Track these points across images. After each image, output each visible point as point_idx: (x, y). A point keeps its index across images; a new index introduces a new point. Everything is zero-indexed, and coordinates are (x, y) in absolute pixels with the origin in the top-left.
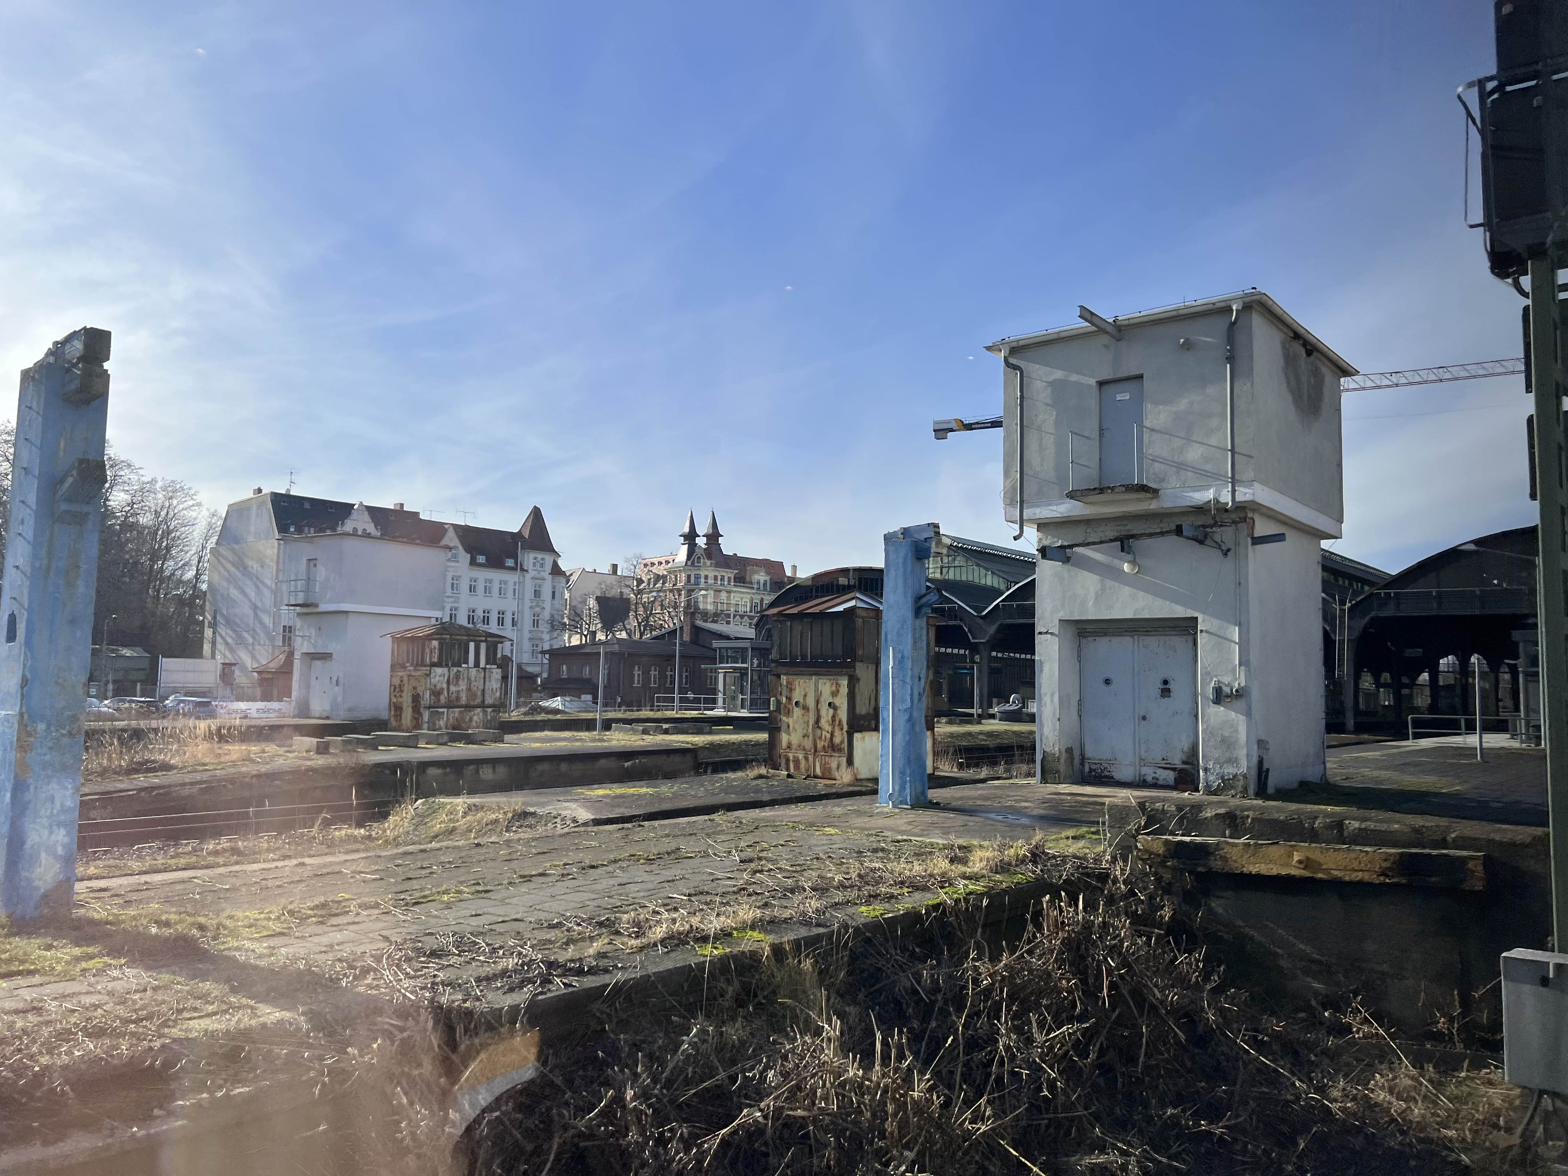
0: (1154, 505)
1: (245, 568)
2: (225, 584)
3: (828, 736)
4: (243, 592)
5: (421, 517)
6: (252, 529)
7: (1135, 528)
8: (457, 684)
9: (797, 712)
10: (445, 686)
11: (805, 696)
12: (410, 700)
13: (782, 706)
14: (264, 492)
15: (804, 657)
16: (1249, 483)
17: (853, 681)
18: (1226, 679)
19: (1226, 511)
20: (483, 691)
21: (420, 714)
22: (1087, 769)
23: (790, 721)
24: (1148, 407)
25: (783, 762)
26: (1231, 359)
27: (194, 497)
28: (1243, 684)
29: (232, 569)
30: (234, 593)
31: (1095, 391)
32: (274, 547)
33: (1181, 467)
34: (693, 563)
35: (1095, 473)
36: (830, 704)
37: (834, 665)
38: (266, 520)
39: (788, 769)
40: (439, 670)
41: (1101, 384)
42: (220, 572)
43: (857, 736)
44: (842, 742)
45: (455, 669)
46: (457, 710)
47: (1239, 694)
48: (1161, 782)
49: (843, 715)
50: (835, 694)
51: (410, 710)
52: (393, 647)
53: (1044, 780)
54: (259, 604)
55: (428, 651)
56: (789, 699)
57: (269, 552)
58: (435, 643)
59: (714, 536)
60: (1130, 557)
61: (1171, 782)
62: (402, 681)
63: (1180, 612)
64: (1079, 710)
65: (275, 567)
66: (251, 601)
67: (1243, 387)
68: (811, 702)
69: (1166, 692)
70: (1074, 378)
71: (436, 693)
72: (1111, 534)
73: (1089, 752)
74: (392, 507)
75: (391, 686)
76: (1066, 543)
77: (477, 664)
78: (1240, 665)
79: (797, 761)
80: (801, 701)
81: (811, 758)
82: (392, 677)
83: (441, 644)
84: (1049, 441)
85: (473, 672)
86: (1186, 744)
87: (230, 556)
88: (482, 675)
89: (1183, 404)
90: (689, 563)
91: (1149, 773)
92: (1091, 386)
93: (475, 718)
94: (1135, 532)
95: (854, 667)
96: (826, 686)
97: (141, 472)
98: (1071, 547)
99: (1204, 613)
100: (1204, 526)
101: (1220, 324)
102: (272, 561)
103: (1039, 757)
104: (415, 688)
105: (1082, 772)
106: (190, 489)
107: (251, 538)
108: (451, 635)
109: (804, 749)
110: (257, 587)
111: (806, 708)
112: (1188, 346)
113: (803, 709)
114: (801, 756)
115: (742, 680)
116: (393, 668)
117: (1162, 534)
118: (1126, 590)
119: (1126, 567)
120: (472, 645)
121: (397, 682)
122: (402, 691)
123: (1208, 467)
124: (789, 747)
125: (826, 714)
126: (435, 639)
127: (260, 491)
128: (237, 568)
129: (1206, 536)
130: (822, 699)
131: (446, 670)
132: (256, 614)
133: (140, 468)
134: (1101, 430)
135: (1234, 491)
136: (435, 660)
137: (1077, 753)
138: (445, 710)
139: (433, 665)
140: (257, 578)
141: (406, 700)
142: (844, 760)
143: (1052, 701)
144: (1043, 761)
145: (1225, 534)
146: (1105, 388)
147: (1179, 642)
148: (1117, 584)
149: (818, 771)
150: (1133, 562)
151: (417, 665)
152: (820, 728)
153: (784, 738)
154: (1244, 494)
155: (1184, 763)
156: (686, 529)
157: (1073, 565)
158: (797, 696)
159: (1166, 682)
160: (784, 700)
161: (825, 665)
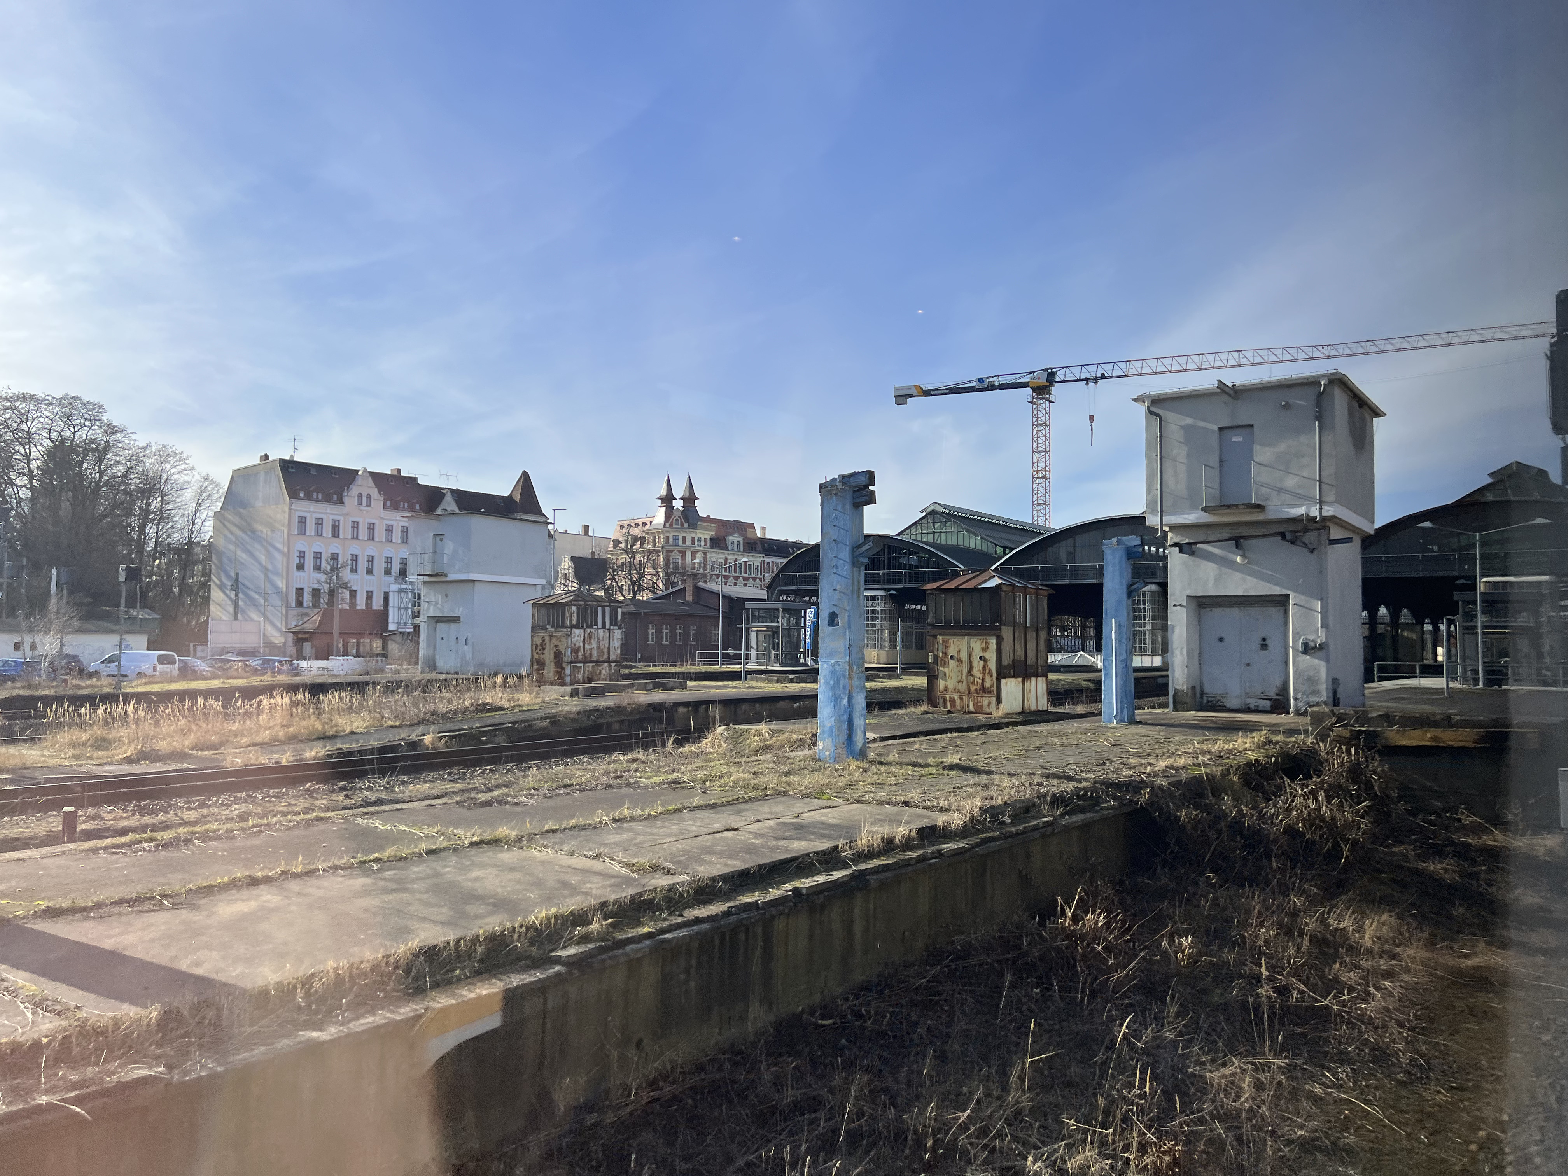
0: (1260, 517)
1: (254, 532)
2: (231, 547)
3: (980, 681)
4: (252, 555)
5: (420, 482)
6: (260, 495)
7: (1244, 532)
8: (590, 643)
9: (952, 663)
10: (582, 644)
11: (959, 651)
12: (552, 656)
13: (939, 659)
14: (270, 459)
15: (957, 622)
16: (1330, 503)
17: (1000, 640)
18: (1311, 637)
19: (1316, 522)
20: (609, 648)
21: (563, 669)
22: (1205, 701)
23: (947, 670)
24: (1257, 448)
25: (941, 701)
26: (1319, 418)
27: (187, 462)
28: (1324, 640)
29: (239, 533)
30: (242, 556)
31: (1217, 435)
32: (285, 512)
33: (1281, 491)
34: (671, 525)
35: (1217, 492)
36: (981, 658)
37: (984, 628)
38: (277, 485)
39: (945, 707)
40: (577, 632)
41: (1221, 429)
42: (225, 536)
43: (1003, 681)
44: (992, 686)
45: (588, 630)
46: (591, 665)
47: (1322, 647)
48: (1260, 709)
49: (992, 665)
50: (985, 650)
51: (552, 666)
52: (533, 611)
53: (1176, 709)
54: (270, 567)
55: (567, 615)
56: (945, 654)
57: (279, 517)
58: (574, 608)
59: (690, 499)
60: (1240, 552)
61: (1269, 709)
62: (543, 641)
63: (1277, 590)
64: (1200, 660)
65: (286, 531)
66: (260, 564)
67: (1328, 438)
68: (964, 656)
69: (1264, 646)
70: (1201, 424)
71: (576, 651)
72: (1226, 535)
73: (1208, 689)
74: (389, 473)
75: (532, 645)
76: (1192, 541)
77: (604, 627)
78: (1322, 627)
79: (953, 701)
80: (956, 655)
81: (965, 698)
82: (533, 637)
83: (578, 609)
84: (1182, 469)
85: (601, 631)
86: (1278, 682)
87: (237, 520)
88: (607, 635)
89: (1282, 447)
90: (668, 525)
91: (1252, 702)
92: (1212, 431)
93: (603, 672)
94: (1243, 534)
95: (1000, 629)
96: (976, 644)
97: (133, 437)
98: (1196, 543)
99: (1296, 591)
100: (1296, 532)
101: (1311, 392)
102: (283, 525)
103: (1171, 692)
104: (556, 646)
105: (1201, 703)
106: (182, 453)
107: (259, 504)
108: (585, 601)
109: (959, 692)
110: (268, 551)
111: (960, 661)
112: (1287, 406)
113: (958, 661)
114: (956, 697)
115: (773, 638)
116: (534, 628)
117: (1264, 536)
118: (1238, 575)
119: (1239, 559)
120: (600, 608)
121: (538, 641)
122: (544, 649)
123: (1300, 492)
124: (946, 689)
125: (978, 665)
126: (574, 605)
127: (266, 457)
128: (244, 532)
129: (1297, 537)
130: (974, 654)
131: (582, 631)
132: (266, 576)
133: (132, 433)
134: (1221, 461)
135: (1321, 509)
136: (574, 622)
137: (1198, 689)
138: (582, 665)
139: (573, 627)
140: (267, 541)
141: (548, 656)
142: (994, 699)
143: (1181, 654)
144: (1174, 696)
145: (1311, 537)
146: (1225, 432)
147: (1274, 612)
148: (1230, 571)
149: (972, 708)
150: (1243, 556)
151: (558, 627)
152: (972, 676)
153: (942, 684)
154: (1328, 511)
155: (1277, 695)
156: (663, 492)
157: (1198, 557)
158: (952, 651)
159: (1264, 639)
160: (941, 655)
161: (975, 628)
